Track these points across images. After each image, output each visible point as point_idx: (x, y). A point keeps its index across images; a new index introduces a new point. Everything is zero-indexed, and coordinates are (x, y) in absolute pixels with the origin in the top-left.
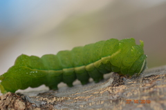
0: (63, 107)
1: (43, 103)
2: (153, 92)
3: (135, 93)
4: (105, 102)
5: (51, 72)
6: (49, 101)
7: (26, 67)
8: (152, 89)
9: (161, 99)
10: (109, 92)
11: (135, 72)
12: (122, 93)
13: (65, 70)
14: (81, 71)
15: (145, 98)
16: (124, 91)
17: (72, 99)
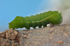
0: (31, 34)
1: (24, 33)
2: (65, 30)
3: (58, 30)
4: (47, 33)
5: (28, 22)
6: (26, 32)
7: (19, 20)
8: (64, 29)
9: (67, 32)
10: (49, 30)
11: (58, 23)
12: (53, 30)
13: (33, 22)
14: (38, 22)
15: (61, 31)
16: (54, 29)
17: (35, 32)
